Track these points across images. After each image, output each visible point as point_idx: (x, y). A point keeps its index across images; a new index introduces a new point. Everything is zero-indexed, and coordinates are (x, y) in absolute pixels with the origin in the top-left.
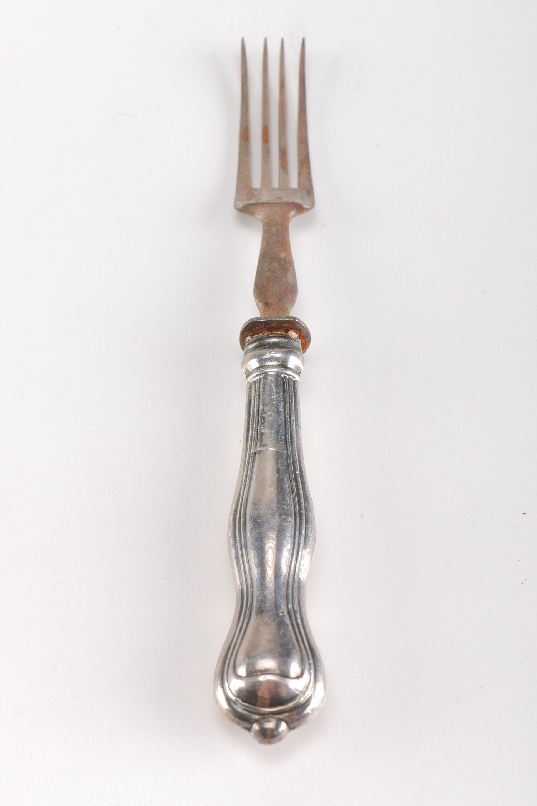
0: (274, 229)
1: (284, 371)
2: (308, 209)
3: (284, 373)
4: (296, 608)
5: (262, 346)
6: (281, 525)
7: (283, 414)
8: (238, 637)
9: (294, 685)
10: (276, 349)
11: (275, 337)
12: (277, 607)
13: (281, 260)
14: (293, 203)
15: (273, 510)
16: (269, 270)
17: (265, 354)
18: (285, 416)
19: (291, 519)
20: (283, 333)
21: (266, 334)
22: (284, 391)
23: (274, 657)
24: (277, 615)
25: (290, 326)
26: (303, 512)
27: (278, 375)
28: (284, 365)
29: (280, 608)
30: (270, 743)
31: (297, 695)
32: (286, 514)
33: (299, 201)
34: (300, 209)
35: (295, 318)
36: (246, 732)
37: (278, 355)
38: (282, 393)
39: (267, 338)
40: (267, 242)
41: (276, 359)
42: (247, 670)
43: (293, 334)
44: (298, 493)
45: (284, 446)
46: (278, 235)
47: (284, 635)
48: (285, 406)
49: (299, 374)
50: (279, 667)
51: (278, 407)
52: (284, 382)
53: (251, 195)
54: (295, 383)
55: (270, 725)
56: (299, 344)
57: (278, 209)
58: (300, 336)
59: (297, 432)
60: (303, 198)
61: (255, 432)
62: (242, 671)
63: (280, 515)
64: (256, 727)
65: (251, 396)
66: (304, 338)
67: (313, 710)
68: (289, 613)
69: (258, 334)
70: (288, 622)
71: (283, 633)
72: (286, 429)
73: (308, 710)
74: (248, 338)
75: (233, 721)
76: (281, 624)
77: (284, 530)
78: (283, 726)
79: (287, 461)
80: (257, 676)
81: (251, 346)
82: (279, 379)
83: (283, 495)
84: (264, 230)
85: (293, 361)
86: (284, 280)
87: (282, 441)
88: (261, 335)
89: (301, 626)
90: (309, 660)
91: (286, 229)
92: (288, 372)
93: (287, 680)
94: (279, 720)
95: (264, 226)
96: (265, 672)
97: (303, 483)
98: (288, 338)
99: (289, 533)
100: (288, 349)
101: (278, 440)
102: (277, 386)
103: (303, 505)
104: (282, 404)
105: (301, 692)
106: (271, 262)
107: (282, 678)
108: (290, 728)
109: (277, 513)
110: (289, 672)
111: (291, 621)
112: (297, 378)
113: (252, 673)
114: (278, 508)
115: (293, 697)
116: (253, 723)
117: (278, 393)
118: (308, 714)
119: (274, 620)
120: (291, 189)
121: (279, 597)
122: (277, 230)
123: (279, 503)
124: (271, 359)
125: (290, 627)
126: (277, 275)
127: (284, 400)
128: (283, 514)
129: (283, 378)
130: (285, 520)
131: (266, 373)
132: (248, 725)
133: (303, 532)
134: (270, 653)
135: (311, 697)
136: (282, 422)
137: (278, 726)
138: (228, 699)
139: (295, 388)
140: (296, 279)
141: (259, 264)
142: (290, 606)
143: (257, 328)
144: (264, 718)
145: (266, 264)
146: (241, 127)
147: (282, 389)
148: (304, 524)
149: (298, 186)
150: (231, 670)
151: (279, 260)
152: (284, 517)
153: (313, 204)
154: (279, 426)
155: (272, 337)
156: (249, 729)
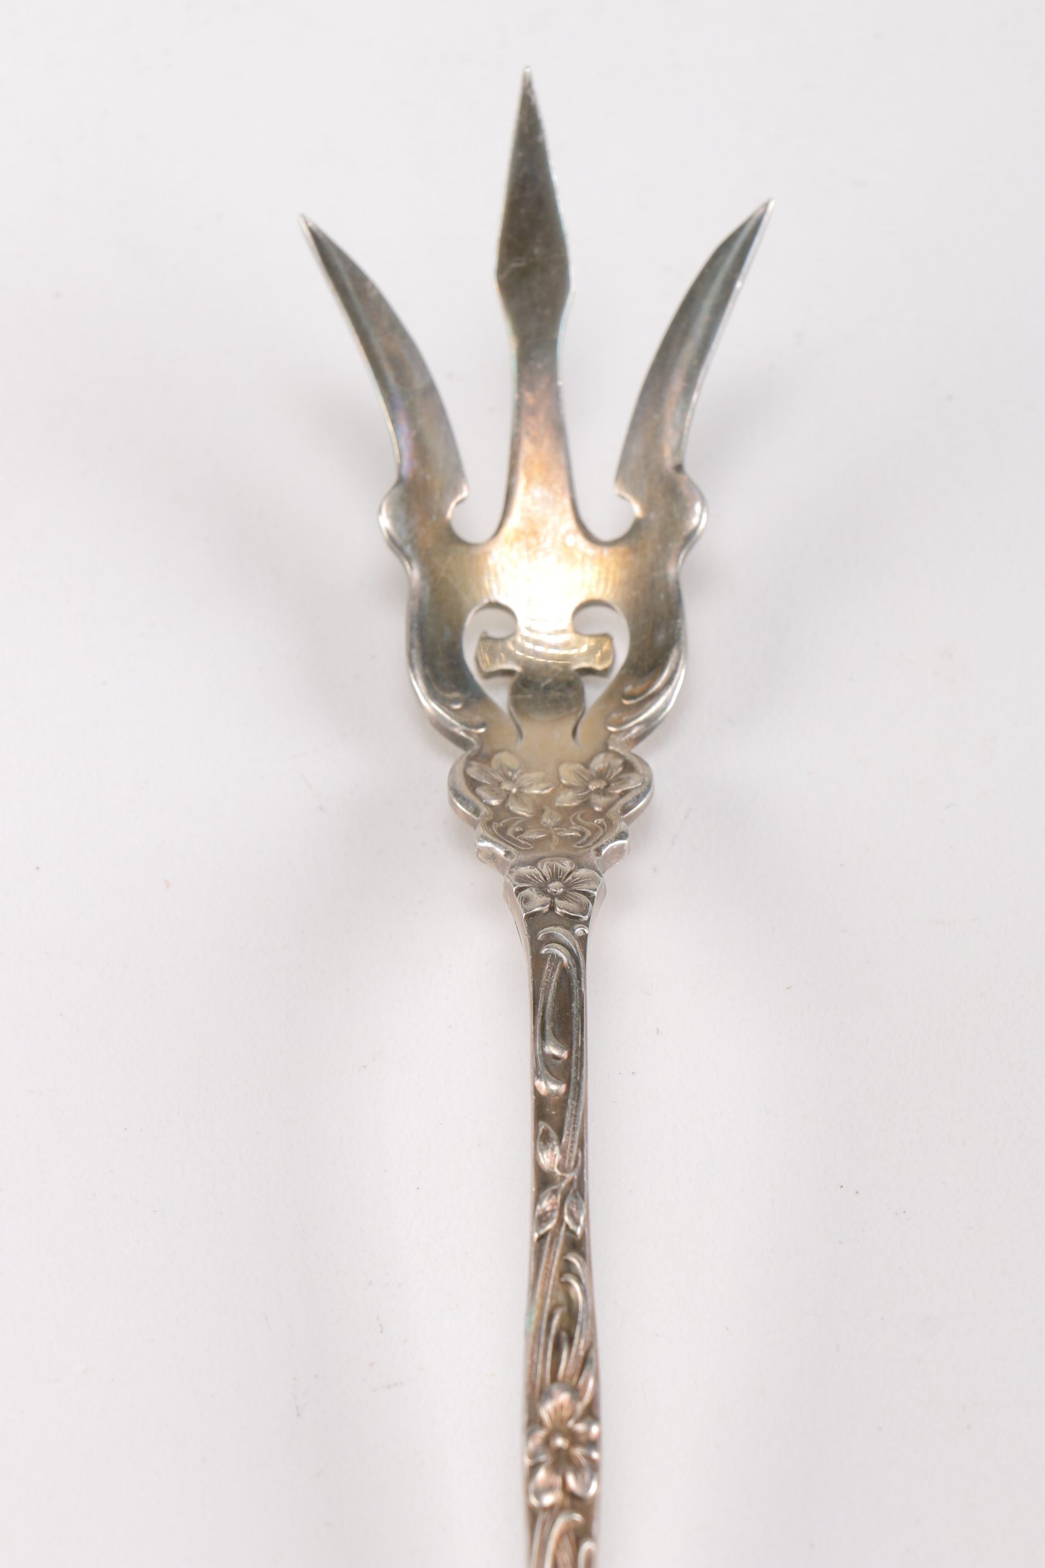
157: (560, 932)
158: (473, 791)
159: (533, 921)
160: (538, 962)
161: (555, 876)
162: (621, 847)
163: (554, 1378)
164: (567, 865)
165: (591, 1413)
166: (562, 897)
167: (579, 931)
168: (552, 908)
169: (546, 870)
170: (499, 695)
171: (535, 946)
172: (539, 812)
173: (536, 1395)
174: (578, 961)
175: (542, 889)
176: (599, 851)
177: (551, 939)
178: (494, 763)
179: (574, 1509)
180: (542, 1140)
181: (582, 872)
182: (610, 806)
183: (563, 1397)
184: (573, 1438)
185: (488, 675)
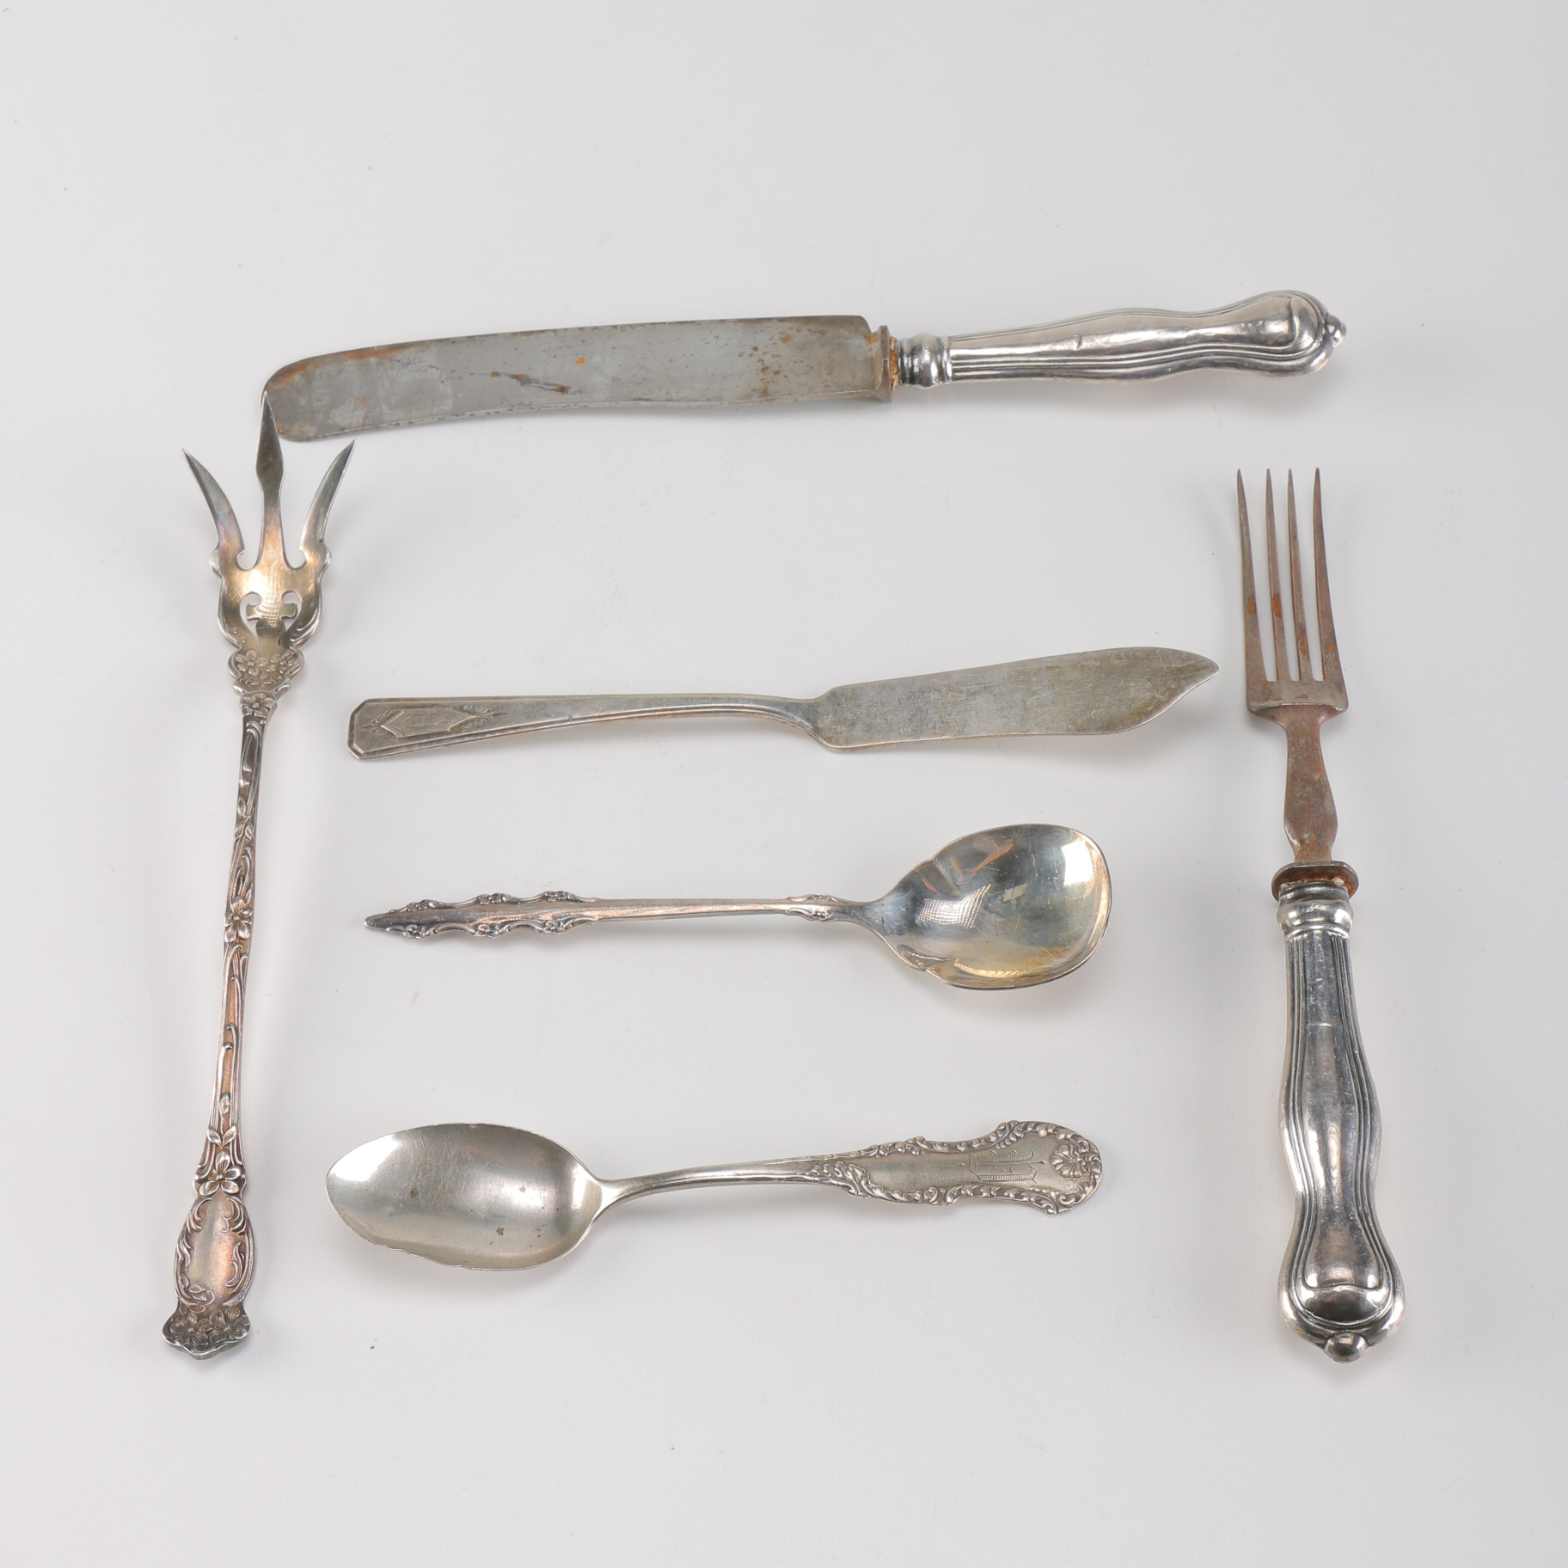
0: (1302, 741)
1: (1331, 928)
2: (1342, 712)
3: (1332, 931)
4: (1367, 1211)
5: (1302, 897)
6: (1344, 1115)
7: (1334, 982)
8: (1304, 1244)
9: (1373, 1297)
10: (1322, 901)
11: (1318, 885)
12: (1347, 1209)
13: (1316, 783)
14: (1323, 706)
15: (1333, 1098)
16: (1301, 797)
17: (1309, 906)
18: (1337, 984)
19: (1355, 1108)
20: (1326, 880)
21: (1305, 881)
22: (1333, 952)
23: (1350, 1267)
24: (1348, 1218)
25: (1336, 872)
26: (1367, 1099)
27: (1324, 933)
28: (1329, 920)
29: (1351, 1211)
30: (1348, 1360)
31: (1375, 1309)
32: (1348, 1103)
33: (1328, 701)
34: (1331, 711)
35: (1342, 863)
36: (1319, 1349)
37: (1323, 908)
38: (1331, 955)
39: (1309, 886)
40: (1296, 759)
41: (1322, 914)
42: (1319, 1279)
43: (1339, 881)
44: (1360, 1078)
45: (1338, 1020)
46: (1308, 749)
47: (1358, 1241)
48: (1336, 971)
49: (1347, 930)
50: (1355, 1277)
51: (1327, 972)
52: (1332, 941)
53: (1267, 691)
54: (1344, 941)
55: (1347, 1341)
56: (1345, 892)
57: (1306, 714)
58: (1346, 883)
59: (1351, 1003)
60: (1333, 696)
61: (1302, 1004)
62: (1312, 1280)
63: (1343, 1104)
64: (1330, 1342)
65: (1293, 958)
66: (1351, 884)
67: (1391, 1326)
68: (1359, 1215)
69: (1296, 880)
70: (1360, 1226)
71: (1357, 1238)
72: (1339, 999)
73: (1386, 1326)
74: (1284, 885)
75: (1304, 1337)
76: (1353, 1228)
77: (1349, 1122)
78: (1362, 1343)
79: (1344, 1038)
80: (1333, 1286)
81: (1289, 896)
82: (1328, 939)
83: (1344, 1079)
84: (1289, 742)
85: (1340, 915)
86: (1322, 810)
87: (1336, 1014)
88: (1299, 882)
89: (1374, 1231)
90: (1386, 1269)
91: (1317, 740)
92: (1336, 929)
93: (1365, 1291)
94: (1358, 1336)
95: (1288, 736)
96: (1341, 1282)
97: (1363, 1064)
98: (1333, 885)
99: (1354, 1123)
100: (1334, 899)
101: (1331, 1014)
102: (1324, 947)
103: (1366, 1091)
104: (1333, 969)
105: (1378, 1305)
106: (1304, 786)
107: (1360, 1289)
108: (1368, 1344)
109: (1339, 1102)
110: (1366, 1283)
111: (1364, 1226)
112: (1346, 935)
113: (1325, 1283)
114: (1340, 1095)
115: (1372, 1311)
116: (1328, 1339)
117: (1326, 955)
118: (1385, 1330)
119: (1345, 1225)
120: (1317, 682)
121: (1348, 1199)
122: (1307, 742)
123: (1340, 1089)
124: (1315, 913)
125: (1363, 1231)
126: (1312, 803)
127: (1334, 964)
128: (1346, 1102)
129: (1331, 937)
130: (1349, 1109)
131: (1312, 930)
132: (1322, 1342)
133: (1369, 1123)
134: (1345, 1261)
135: (1390, 1310)
136: (1333, 991)
137: (1355, 1342)
138: (1296, 1312)
139: (1345, 948)
140: (1334, 807)
141: (1287, 788)
142: (1360, 1208)
143: (1296, 874)
144: (1340, 1333)
145: (1298, 789)
146: (1244, 597)
147: (1331, 950)
148: (1369, 1113)
149: (1324, 678)
150: (1301, 1281)
151: (1312, 783)
152: (1346, 1106)
153: (1346, 705)
154: (1331, 996)
155: (1314, 886)
156: (1322, 1346)
157: (254, 725)
158: (236, 666)
159: (246, 720)
160: (245, 734)
161: (258, 700)
162: (286, 688)
163: (236, 895)
164: (262, 696)
165: (250, 908)
166: (257, 709)
167: (261, 722)
168: (253, 714)
169: (254, 698)
170: (252, 627)
171: (245, 728)
172: (260, 673)
173: (231, 900)
174: (260, 738)
175: (251, 706)
176: (277, 690)
177: (250, 727)
178: (247, 655)
179: (240, 943)
180: (240, 804)
181: (267, 699)
182: (286, 670)
183: (241, 901)
184: (242, 917)
185: (249, 620)
